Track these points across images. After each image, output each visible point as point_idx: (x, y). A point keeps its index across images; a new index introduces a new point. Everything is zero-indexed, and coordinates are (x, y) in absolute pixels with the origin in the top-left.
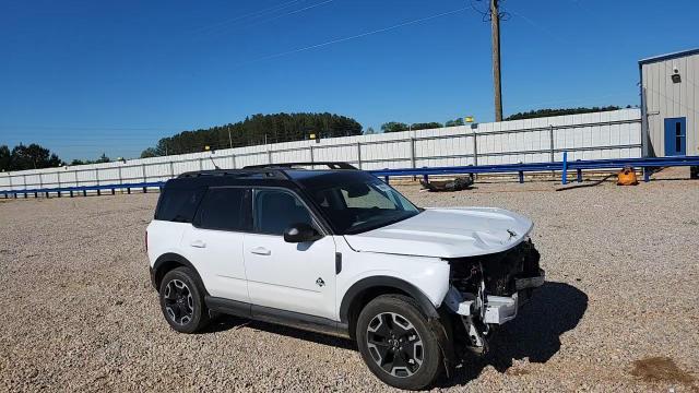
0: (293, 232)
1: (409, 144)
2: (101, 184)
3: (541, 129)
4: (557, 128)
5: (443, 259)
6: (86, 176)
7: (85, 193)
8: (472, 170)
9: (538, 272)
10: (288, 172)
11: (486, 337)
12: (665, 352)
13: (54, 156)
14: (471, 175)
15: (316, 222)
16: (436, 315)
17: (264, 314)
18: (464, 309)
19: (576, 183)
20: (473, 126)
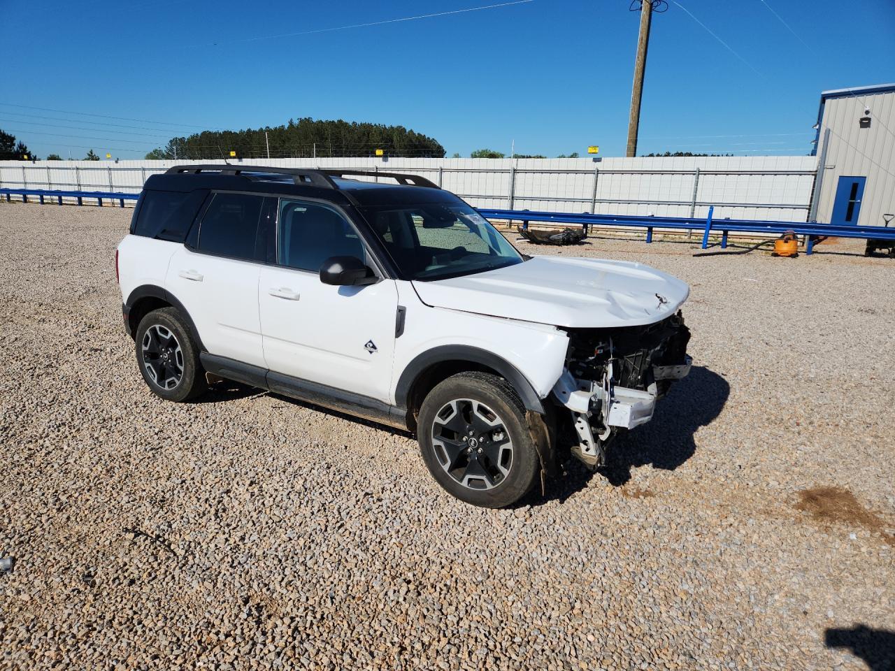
0: (336, 269)
1: (508, 177)
2: (84, 189)
3: (684, 173)
4: (706, 173)
5: (560, 328)
6: (62, 176)
7: (60, 200)
8: (587, 219)
9: (683, 358)
10: (337, 181)
11: (603, 443)
12: (841, 481)
13: (21, 146)
14: (585, 226)
15: (371, 257)
16: (540, 409)
17: (285, 385)
18: (577, 402)
19: (718, 249)
20: (596, 160)
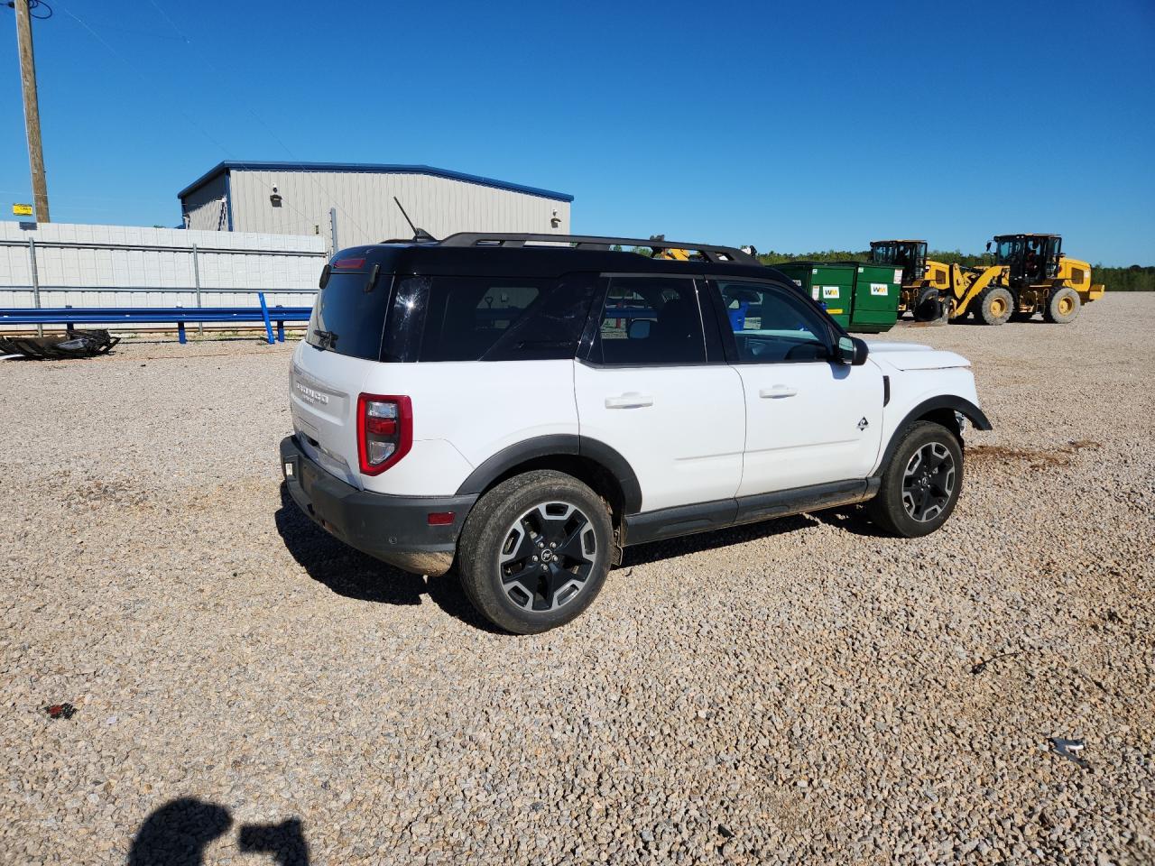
20: (25, 226)
